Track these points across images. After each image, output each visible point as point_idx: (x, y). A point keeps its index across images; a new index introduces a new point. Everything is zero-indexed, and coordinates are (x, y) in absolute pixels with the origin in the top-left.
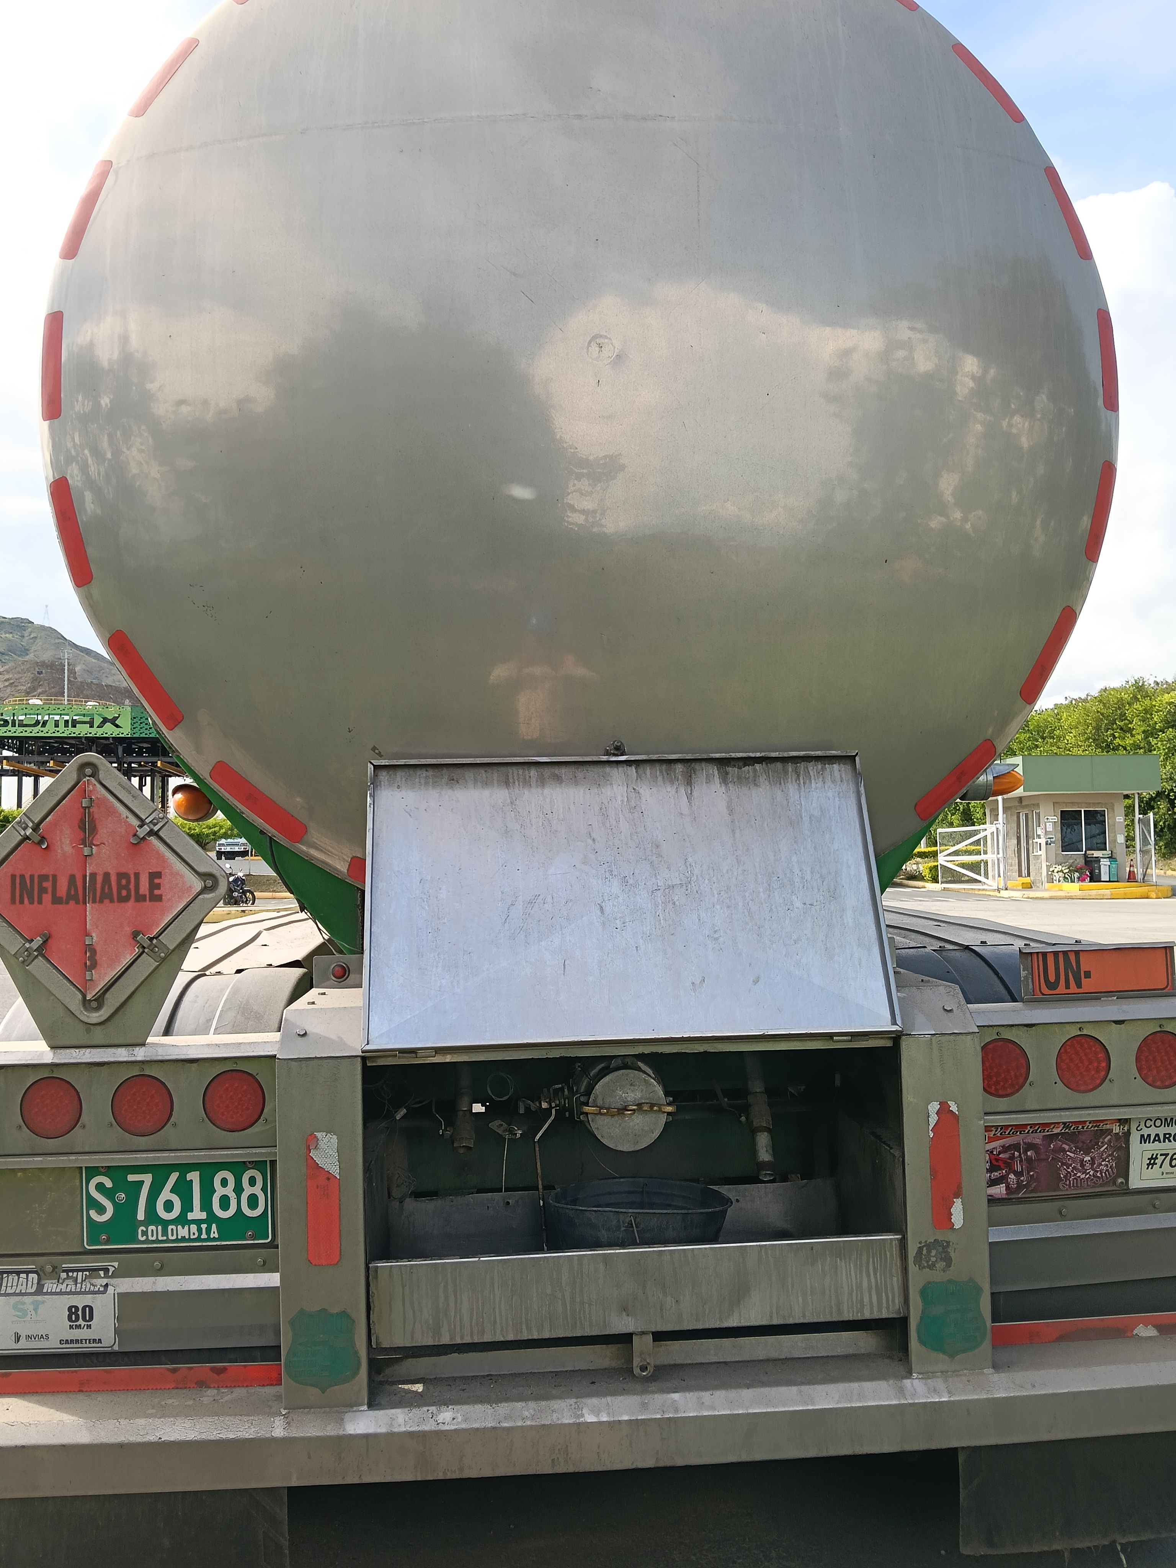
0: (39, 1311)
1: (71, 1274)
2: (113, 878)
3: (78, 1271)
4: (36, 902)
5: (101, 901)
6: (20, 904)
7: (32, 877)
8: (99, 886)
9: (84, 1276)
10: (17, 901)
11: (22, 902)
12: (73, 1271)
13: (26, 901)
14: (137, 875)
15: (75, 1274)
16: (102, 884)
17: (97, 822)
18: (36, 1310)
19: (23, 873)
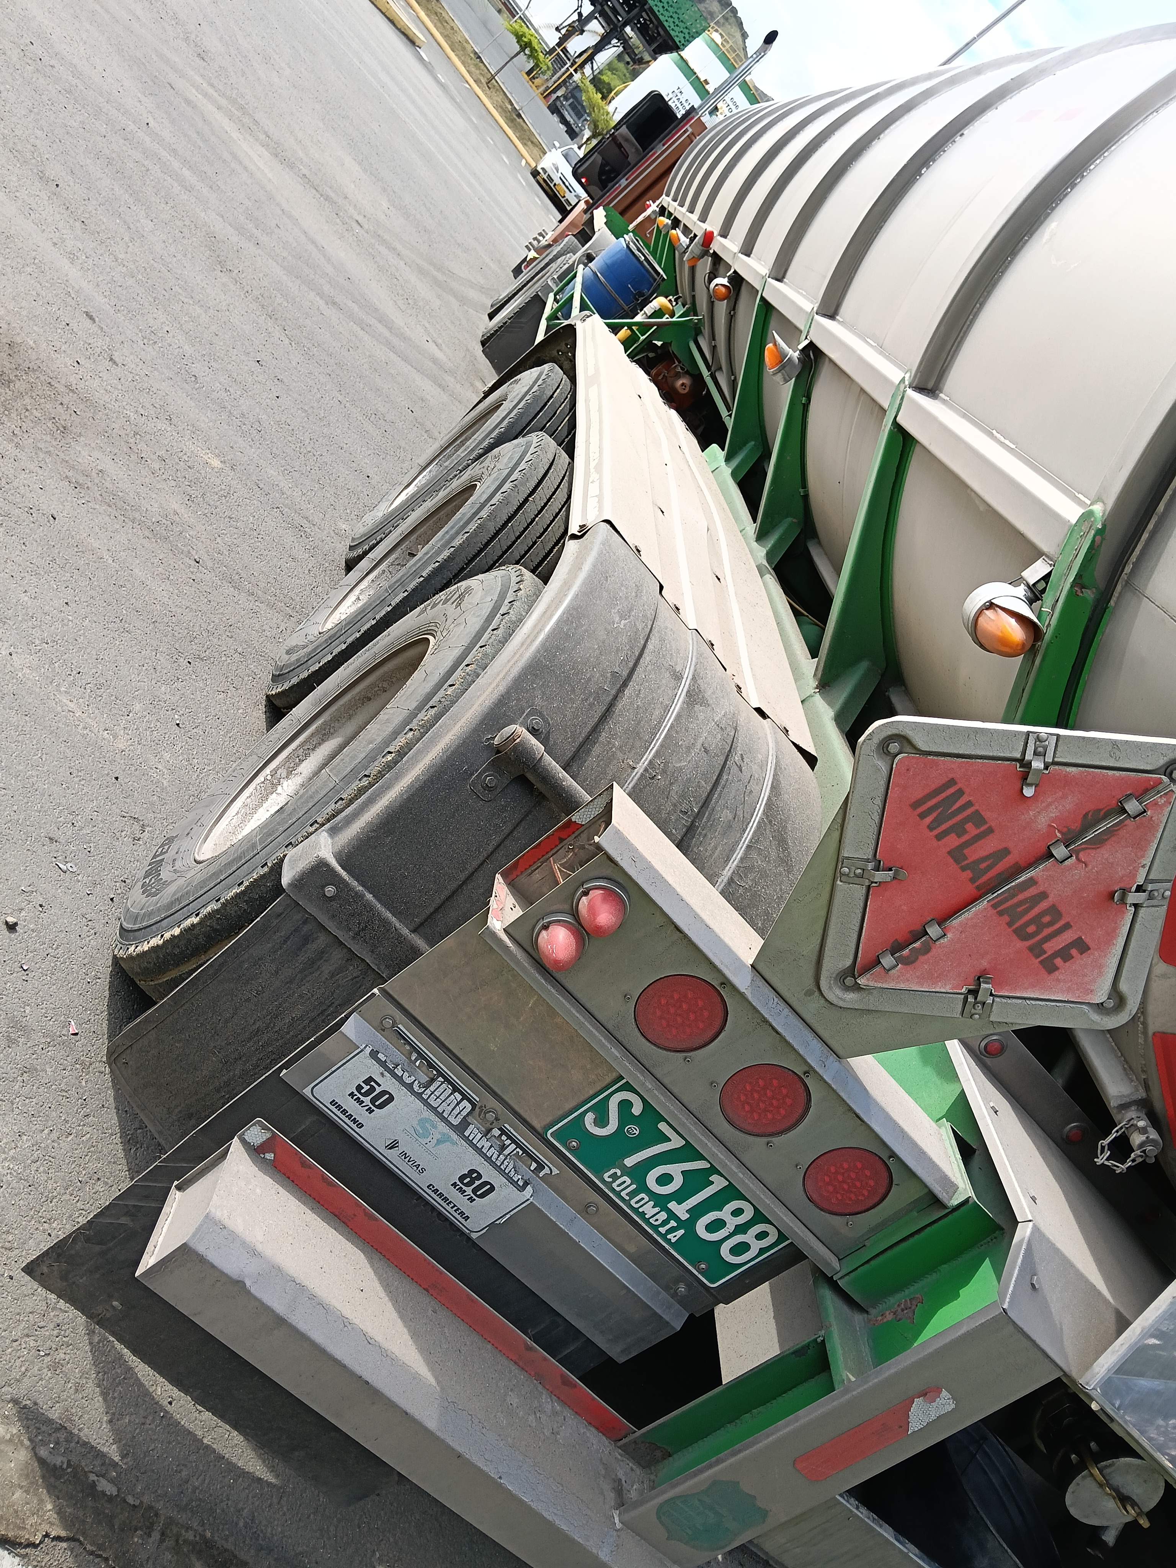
0: (441, 1146)
1: (504, 1138)
2: (1044, 905)
3: (514, 1141)
4: (935, 832)
5: (1000, 914)
6: (919, 815)
7: (969, 804)
8: (1021, 897)
9: (515, 1152)
10: (920, 810)
11: (922, 816)
12: (509, 1137)
13: (928, 820)
14: (1067, 926)
15: (509, 1142)
16: (1026, 899)
17: (1113, 839)
18: (439, 1142)
19: (967, 790)
